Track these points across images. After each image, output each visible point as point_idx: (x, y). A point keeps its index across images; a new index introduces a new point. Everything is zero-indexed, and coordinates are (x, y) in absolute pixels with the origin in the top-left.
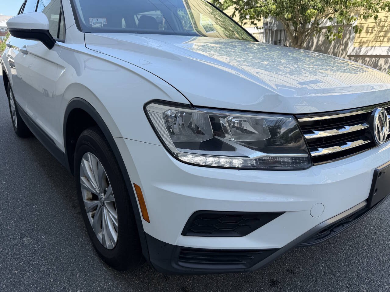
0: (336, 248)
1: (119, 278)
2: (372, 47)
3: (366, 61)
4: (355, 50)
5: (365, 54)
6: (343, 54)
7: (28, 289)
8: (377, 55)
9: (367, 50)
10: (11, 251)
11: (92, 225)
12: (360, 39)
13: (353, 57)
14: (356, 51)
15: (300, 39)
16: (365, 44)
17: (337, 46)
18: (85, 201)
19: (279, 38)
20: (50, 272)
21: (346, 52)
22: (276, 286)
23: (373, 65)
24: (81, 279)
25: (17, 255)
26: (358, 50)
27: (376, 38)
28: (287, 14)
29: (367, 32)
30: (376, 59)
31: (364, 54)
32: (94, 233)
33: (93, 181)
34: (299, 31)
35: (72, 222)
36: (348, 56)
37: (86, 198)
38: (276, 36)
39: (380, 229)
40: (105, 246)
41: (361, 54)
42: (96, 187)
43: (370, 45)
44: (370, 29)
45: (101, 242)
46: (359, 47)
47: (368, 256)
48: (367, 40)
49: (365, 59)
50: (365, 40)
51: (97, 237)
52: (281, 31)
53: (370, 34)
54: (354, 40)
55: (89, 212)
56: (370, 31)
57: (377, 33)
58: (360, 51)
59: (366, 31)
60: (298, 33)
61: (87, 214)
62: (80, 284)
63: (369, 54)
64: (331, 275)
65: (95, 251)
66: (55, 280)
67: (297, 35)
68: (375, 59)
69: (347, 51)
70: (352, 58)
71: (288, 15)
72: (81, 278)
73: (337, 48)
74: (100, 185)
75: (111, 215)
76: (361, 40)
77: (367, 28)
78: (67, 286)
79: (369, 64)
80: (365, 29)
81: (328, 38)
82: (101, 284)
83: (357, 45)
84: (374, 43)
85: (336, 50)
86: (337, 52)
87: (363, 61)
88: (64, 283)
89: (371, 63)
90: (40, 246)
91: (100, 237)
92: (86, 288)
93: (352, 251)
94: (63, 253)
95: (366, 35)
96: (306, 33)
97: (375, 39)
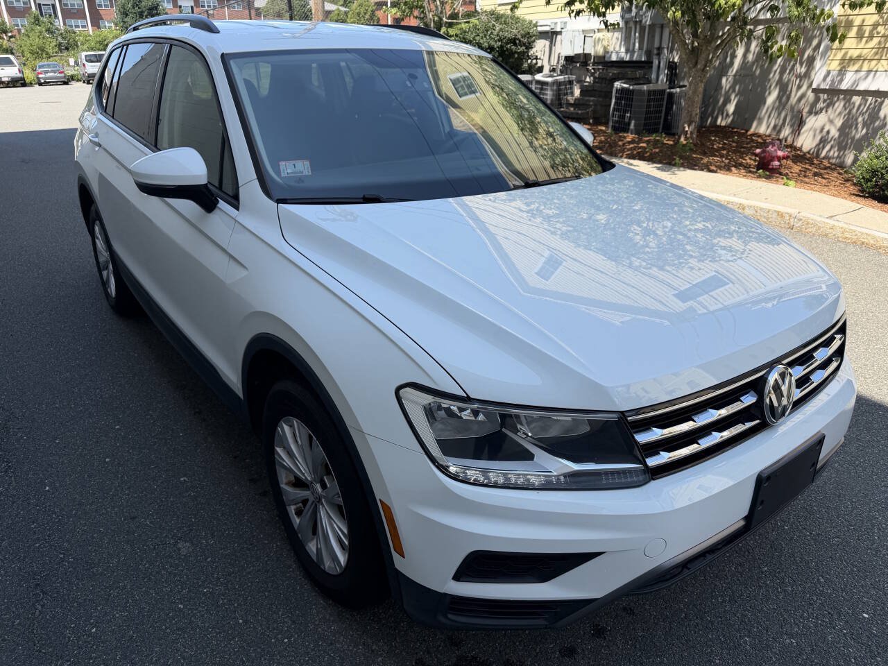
0: (714, 569)
1: (348, 619)
2: (869, 71)
3: (854, 103)
4: (829, 79)
5: (853, 89)
6: (802, 85)
7: (206, 636)
8: (880, 90)
9: (858, 77)
10: (164, 569)
11: (296, 528)
12: (843, 51)
13: (824, 93)
14: (833, 81)
15: (703, 56)
16: (854, 64)
17: (789, 68)
18: (283, 486)
19: (656, 45)
20: (235, 607)
21: (809, 82)
22: (602, 636)
23: (868, 113)
24: (286, 620)
25: (175, 576)
26: (837, 76)
27: (881, 50)
28: (673, 8)
29: (860, 36)
30: (876, 101)
31: (849, 88)
32: (301, 541)
33: (300, 460)
34: (702, 36)
35: (254, 512)
36: (814, 90)
37: (284, 481)
38: (652, 36)
39: (801, 532)
40: (322, 567)
41: (844, 86)
42: (305, 470)
43: (865, 68)
44: (867, 30)
45: (315, 558)
46: (839, 70)
47: (767, 585)
48: (857, 57)
49: (851, 98)
50: (855, 53)
51: (307, 548)
52: (662, 27)
53: (867, 42)
54: (829, 53)
55: (289, 505)
56: (867, 34)
57: (883, 39)
58: (841, 81)
59: (857, 33)
60: (700, 41)
61: (287, 507)
62: (286, 629)
63: (862, 87)
64: (697, 618)
65: (301, 569)
66: (246, 622)
67: (696, 44)
68: (874, 100)
69: (811, 80)
70: (821, 95)
71: (674, 13)
72: (286, 618)
73: (788, 71)
74: (314, 471)
75: (335, 525)
76: (846, 54)
77: (861, 26)
78: (265, 631)
79: (859, 112)
80: (855, 30)
81: (766, 51)
82: (320, 629)
83: (835, 66)
84: (874, 63)
85: (786, 77)
86: (789, 80)
87: (847, 104)
88: (261, 626)
89: (865, 109)
90: (209, 560)
91: (313, 552)
92: (296, 636)
93: (741, 574)
94: (249, 573)
95: (858, 43)
96: (719, 42)
97: (876, 54)
